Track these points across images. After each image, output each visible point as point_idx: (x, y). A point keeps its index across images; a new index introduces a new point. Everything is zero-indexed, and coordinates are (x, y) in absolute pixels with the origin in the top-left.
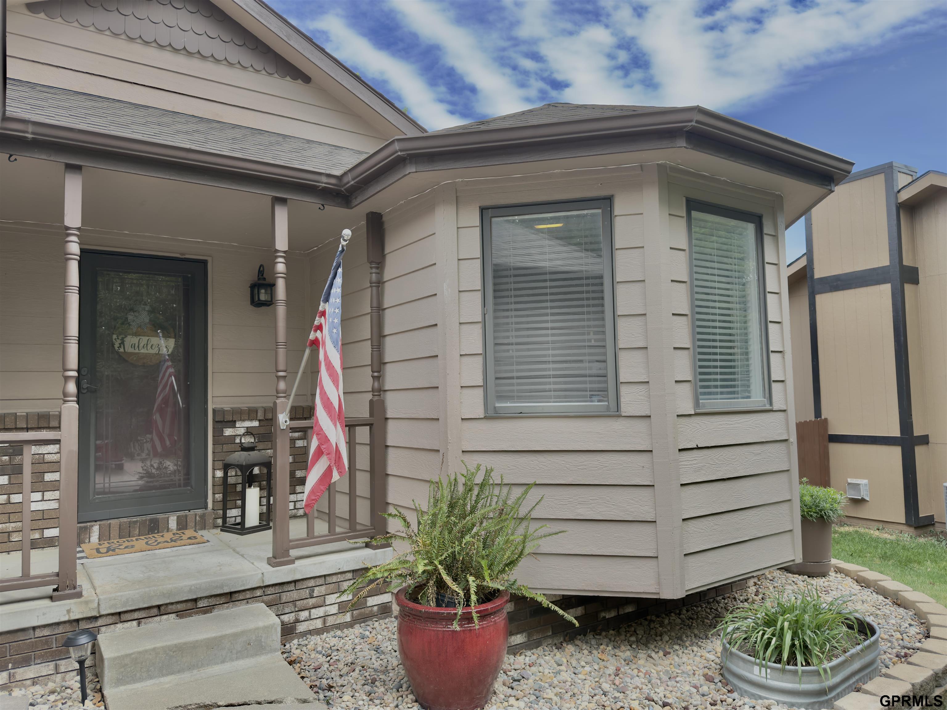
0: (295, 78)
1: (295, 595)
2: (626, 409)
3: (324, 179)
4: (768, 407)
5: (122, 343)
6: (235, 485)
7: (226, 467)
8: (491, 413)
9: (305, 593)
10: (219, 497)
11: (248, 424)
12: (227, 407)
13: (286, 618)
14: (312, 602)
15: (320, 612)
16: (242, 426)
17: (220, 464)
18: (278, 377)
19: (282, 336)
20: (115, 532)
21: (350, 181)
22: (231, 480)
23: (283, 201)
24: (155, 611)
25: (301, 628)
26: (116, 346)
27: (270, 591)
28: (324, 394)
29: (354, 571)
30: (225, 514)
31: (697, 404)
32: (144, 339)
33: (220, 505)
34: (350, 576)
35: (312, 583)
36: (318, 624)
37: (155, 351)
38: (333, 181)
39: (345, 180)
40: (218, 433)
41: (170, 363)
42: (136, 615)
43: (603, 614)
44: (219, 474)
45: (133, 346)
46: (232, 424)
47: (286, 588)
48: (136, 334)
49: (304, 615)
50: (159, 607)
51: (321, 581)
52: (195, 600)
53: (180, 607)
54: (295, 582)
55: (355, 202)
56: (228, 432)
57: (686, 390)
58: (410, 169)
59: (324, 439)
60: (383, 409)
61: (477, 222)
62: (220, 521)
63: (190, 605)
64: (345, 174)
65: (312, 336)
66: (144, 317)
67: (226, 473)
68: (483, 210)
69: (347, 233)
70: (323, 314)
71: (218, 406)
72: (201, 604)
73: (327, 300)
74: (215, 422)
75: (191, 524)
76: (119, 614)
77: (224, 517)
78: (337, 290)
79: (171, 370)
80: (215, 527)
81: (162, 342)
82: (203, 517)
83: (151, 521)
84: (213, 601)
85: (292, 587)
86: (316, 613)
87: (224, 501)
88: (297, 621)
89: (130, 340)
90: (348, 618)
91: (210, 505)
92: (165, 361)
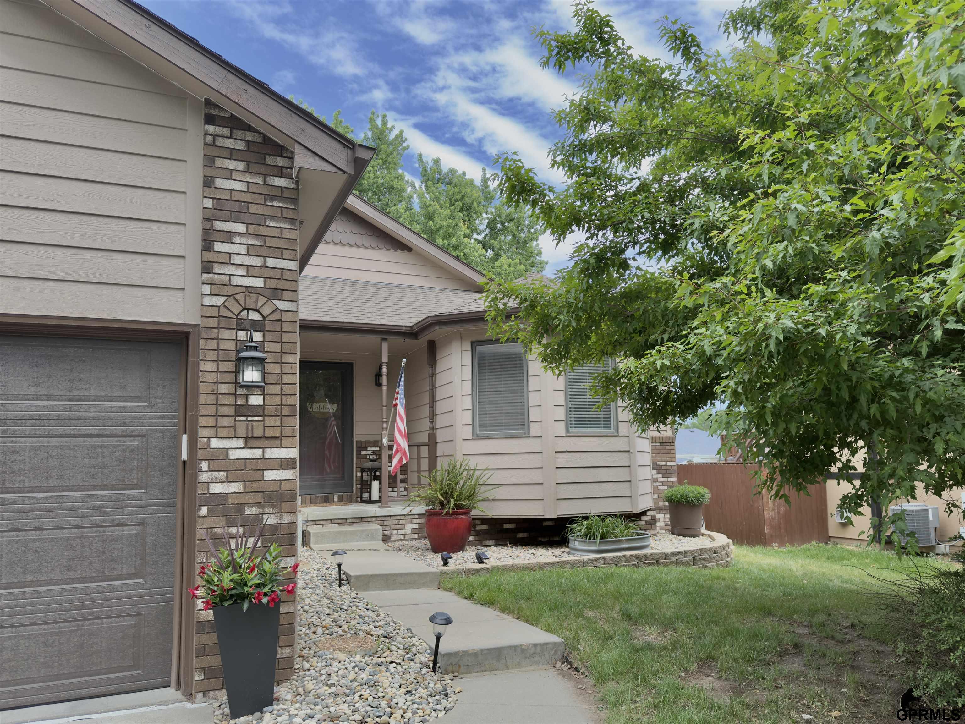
0: (402, 250)
1: (390, 523)
2: (532, 434)
3: (404, 328)
4: (616, 434)
5: (312, 407)
6: (367, 481)
7: (363, 470)
8: (475, 437)
9: (396, 522)
10: (359, 486)
11: (374, 449)
12: (363, 440)
13: (386, 532)
14: (398, 527)
15: (403, 532)
16: (371, 449)
17: (359, 469)
18: (383, 422)
19: (384, 403)
20: (308, 500)
21: (416, 329)
22: (365, 478)
23: (385, 339)
24: (329, 522)
25: (393, 538)
26: (309, 408)
27: (379, 519)
28: (398, 427)
29: (419, 515)
30: (361, 495)
31: (567, 431)
32: (322, 405)
33: (359, 491)
34: (417, 517)
35: (398, 518)
36: (402, 537)
37: (327, 411)
38: (409, 329)
39: (415, 327)
40: (358, 453)
41: (333, 418)
42: (322, 522)
43: (540, 539)
44: (359, 474)
45: (317, 408)
46: (365, 448)
47: (386, 518)
48: (318, 402)
49: (395, 532)
50: (331, 520)
51: (403, 517)
52: (346, 519)
53: (340, 521)
54: (391, 516)
55: (419, 337)
56: (364, 453)
57: (563, 425)
58: (437, 327)
59: (399, 445)
60: (435, 438)
61: (470, 349)
62: (359, 499)
63: (344, 521)
64: (413, 326)
65: (394, 403)
66: (322, 392)
67: (362, 474)
68: (472, 343)
69: (404, 360)
70: (398, 393)
71: (359, 439)
72: (349, 521)
73: (399, 387)
74: (357, 447)
75: (345, 499)
76: (315, 521)
77: (361, 497)
78: (402, 383)
79: (334, 423)
80: (357, 502)
81: (329, 405)
82: (351, 496)
83: (326, 496)
84: (354, 520)
85: (389, 518)
86: (401, 532)
87: (361, 489)
88: (392, 535)
89: (315, 405)
90: (416, 536)
91: (354, 491)
92: (331, 417)
